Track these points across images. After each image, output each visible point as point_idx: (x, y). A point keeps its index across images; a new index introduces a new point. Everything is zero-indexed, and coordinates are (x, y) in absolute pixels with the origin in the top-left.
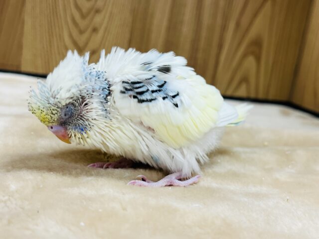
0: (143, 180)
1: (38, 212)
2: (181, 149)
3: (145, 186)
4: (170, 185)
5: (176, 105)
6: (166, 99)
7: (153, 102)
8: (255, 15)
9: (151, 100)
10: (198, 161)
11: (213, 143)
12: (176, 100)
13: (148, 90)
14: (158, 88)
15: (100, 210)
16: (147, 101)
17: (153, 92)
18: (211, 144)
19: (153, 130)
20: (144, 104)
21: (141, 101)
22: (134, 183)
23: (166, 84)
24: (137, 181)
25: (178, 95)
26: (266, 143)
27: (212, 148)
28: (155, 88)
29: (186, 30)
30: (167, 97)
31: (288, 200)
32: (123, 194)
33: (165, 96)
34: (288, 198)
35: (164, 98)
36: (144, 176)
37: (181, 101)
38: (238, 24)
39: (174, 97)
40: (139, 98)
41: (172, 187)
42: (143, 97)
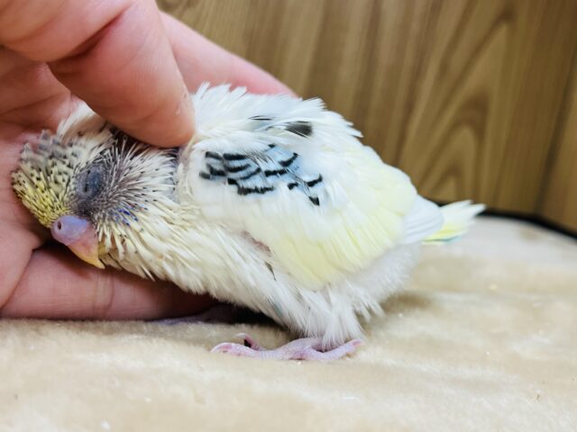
0: (247, 344)
1: (16, 397)
2: (324, 290)
3: (249, 356)
4: (300, 359)
5: (316, 201)
6: (295, 188)
7: (268, 193)
8: (477, 50)
9: (264, 190)
10: (359, 316)
11: (393, 279)
12: (316, 191)
13: (259, 170)
14: (280, 167)
15: (148, 400)
16: (256, 190)
17: (268, 173)
18: (389, 281)
19: (267, 249)
20: (251, 197)
21: (244, 191)
22: (228, 347)
23: (298, 159)
24: (233, 344)
25: (320, 180)
26: (493, 287)
27: (393, 289)
28: (274, 166)
29: (347, 74)
30: (296, 185)
31: (539, 396)
32: (201, 370)
33: (293, 182)
34: (539, 392)
35: (291, 186)
36: (249, 336)
37: (327, 194)
38: (444, 68)
39: (311, 184)
40: (241, 186)
41: (304, 362)
42: (249, 184)
